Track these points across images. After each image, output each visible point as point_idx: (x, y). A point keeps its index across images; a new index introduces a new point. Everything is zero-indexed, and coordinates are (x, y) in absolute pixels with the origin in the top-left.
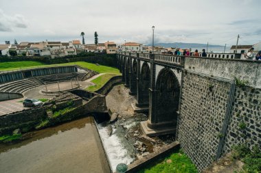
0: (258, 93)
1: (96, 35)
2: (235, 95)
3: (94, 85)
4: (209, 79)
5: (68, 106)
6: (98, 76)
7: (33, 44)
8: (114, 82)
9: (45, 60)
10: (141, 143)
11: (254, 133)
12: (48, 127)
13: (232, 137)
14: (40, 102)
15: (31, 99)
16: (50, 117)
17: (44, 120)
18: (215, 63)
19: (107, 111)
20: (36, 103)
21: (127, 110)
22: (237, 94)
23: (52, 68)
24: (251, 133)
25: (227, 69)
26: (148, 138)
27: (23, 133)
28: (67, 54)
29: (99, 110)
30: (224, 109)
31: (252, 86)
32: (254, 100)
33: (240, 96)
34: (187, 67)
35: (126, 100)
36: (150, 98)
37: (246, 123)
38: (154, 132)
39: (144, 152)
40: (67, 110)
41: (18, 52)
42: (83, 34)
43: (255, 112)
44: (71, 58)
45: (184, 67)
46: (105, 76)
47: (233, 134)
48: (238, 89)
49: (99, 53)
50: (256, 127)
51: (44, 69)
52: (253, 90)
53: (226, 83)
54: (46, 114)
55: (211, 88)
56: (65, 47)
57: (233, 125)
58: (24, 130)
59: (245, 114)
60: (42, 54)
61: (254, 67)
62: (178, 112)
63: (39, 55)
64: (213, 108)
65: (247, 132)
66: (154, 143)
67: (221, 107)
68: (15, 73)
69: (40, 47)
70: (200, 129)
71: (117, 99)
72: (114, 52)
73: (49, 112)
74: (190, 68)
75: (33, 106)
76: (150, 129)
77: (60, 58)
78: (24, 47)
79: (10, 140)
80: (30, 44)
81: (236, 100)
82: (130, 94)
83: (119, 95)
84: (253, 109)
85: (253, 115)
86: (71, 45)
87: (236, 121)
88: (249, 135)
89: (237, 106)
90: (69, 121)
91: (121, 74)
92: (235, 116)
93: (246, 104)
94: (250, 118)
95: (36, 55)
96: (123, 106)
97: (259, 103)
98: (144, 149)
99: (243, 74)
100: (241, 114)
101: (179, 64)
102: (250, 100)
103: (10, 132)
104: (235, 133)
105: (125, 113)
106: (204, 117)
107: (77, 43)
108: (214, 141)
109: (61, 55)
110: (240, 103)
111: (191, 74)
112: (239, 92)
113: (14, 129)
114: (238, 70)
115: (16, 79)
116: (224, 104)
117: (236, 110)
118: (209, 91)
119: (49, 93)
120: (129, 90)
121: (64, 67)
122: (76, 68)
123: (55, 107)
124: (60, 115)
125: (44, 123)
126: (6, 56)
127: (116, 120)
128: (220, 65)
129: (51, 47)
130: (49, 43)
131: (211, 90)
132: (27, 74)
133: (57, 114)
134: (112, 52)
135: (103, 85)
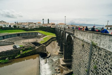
0: (101, 50)
1: (48, 20)
2: (92, 50)
3: (43, 40)
4: (83, 41)
5: (29, 49)
6: (46, 37)
7: (23, 23)
8: (52, 40)
9: (26, 30)
10: (58, 68)
11: (100, 72)
12: (20, 58)
13: (91, 73)
14: (19, 47)
15: (16, 45)
16: (21, 53)
17: (19, 55)
18: (85, 33)
19: (46, 52)
20: (17, 47)
21: (55, 52)
22: (93, 50)
23: (28, 33)
24: (99, 72)
25: (89, 37)
26: (62, 66)
27: (10, 59)
28: (35, 27)
29: (42, 52)
30: (88, 56)
31: (99, 46)
32: (100, 54)
33: (94, 51)
34: (75, 35)
35: (56, 48)
36: (64, 48)
37: (97, 66)
38: (65, 64)
39: (58, 73)
40: (29, 51)
41: (17, 26)
42: (43, 19)
43: (100, 61)
44: (36, 29)
45: (74, 35)
46: (49, 37)
47: (92, 71)
48: (93, 47)
49: (48, 27)
50: (101, 69)
51: (25, 33)
52: (99, 48)
53: (89, 44)
54: (20, 52)
55: (83, 45)
56: (34, 25)
57: (92, 66)
58: (10, 58)
59: (96, 61)
60: (26, 27)
61: (99, 36)
62: (72, 56)
63: (24, 27)
64: (84, 56)
65: (98, 71)
66: (64, 69)
67: (87, 56)
68: (14, 34)
69: (25, 24)
70: (80, 65)
71: (52, 47)
72: (54, 27)
73: (21, 51)
74: (76, 35)
75: (16, 48)
76: (63, 62)
77: (32, 29)
78: (19, 24)
79: (4, 62)
80: (22, 23)
81: (93, 53)
82: (58, 45)
83: (53, 46)
84: (99, 59)
85: (100, 62)
86: (37, 24)
87: (93, 64)
88: (98, 73)
89: (93, 56)
90: (29, 56)
91: (56, 36)
92: (92, 61)
93: (97, 55)
94: (98, 63)
95: (23, 27)
96: (54, 50)
97: (102, 56)
98: (59, 72)
99: (95, 40)
100: (95, 61)
101: (73, 33)
102: (98, 54)
103: (4, 59)
104: (93, 70)
105: (54, 54)
106: (81, 59)
107: (39, 23)
108: (85, 73)
109: (33, 28)
110: (94, 54)
111: (76, 38)
112: (94, 49)
113: (6, 58)
114: (93, 37)
115: (14, 37)
116: (88, 54)
117: (93, 58)
118: (82, 47)
119: (25, 43)
120: (58, 43)
121: (33, 33)
122: (37, 33)
123: (24, 49)
124: (26, 53)
125: (18, 56)
126: (12, 27)
127: (50, 56)
128: (86, 35)
129: (29, 24)
130: (29, 23)
131: (83, 47)
132: (18, 35)
133: (24, 52)
134: (53, 27)
135: (47, 41)
